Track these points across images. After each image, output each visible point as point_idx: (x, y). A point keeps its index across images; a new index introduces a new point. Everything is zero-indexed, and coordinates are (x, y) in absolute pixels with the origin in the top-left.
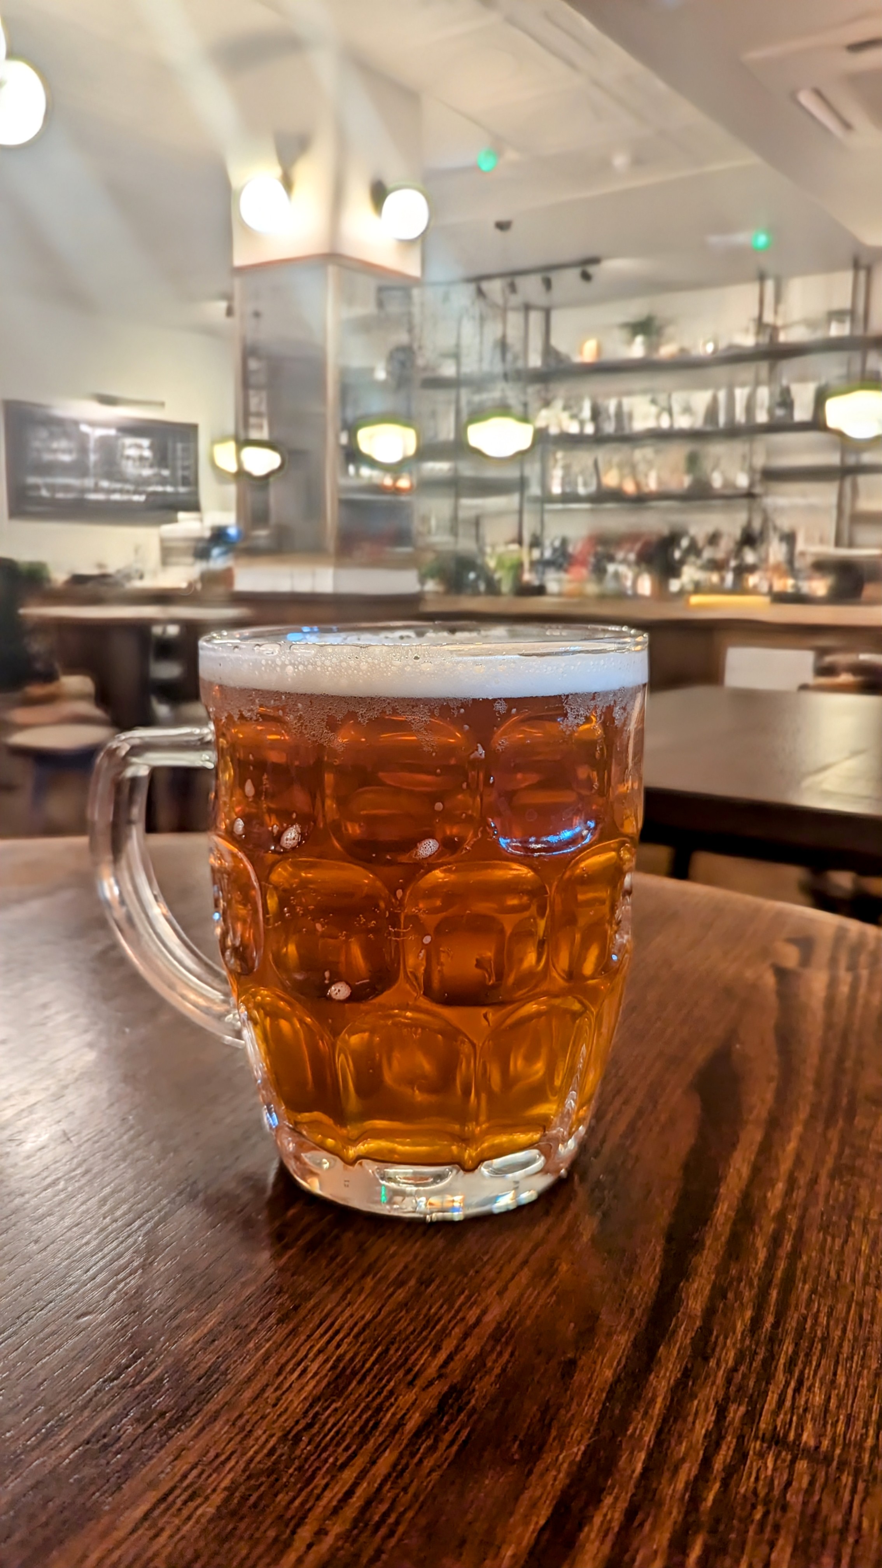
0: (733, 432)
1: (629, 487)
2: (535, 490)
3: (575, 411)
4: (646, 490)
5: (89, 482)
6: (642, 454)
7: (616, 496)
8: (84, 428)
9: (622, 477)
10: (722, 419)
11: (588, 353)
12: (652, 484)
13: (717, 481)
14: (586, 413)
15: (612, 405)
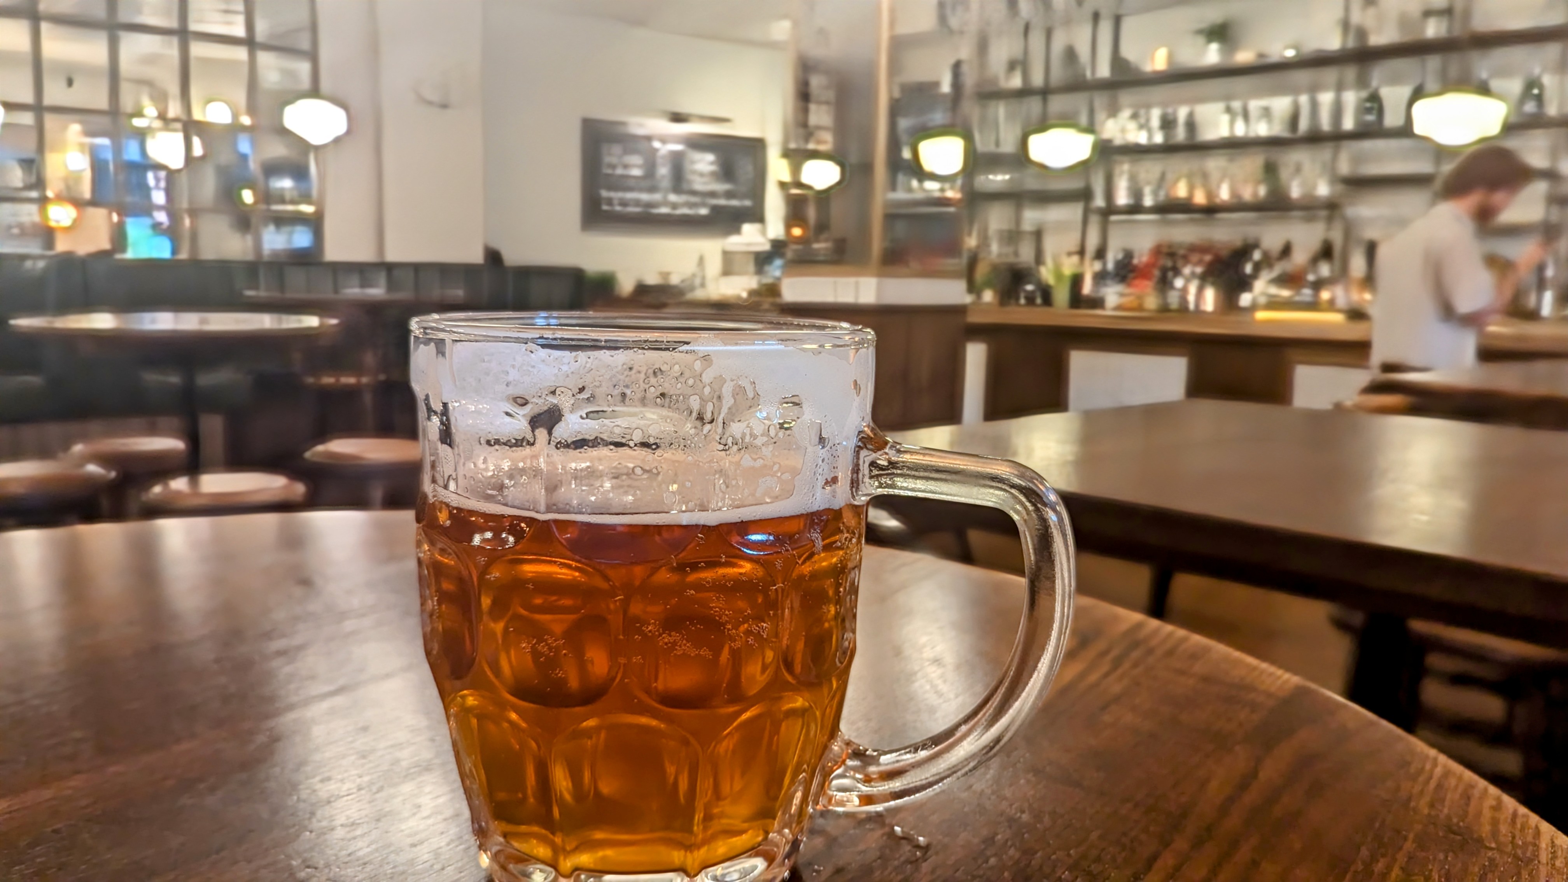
0: (1315, 138)
1: (1200, 198)
2: (1099, 202)
3: (1142, 120)
4: (1218, 201)
5: (657, 197)
6: (1214, 164)
7: (1185, 207)
8: (656, 144)
9: (1191, 189)
10: (1304, 125)
11: (1159, 62)
12: (1224, 194)
13: (1295, 192)
14: (1155, 122)
15: (1182, 113)
